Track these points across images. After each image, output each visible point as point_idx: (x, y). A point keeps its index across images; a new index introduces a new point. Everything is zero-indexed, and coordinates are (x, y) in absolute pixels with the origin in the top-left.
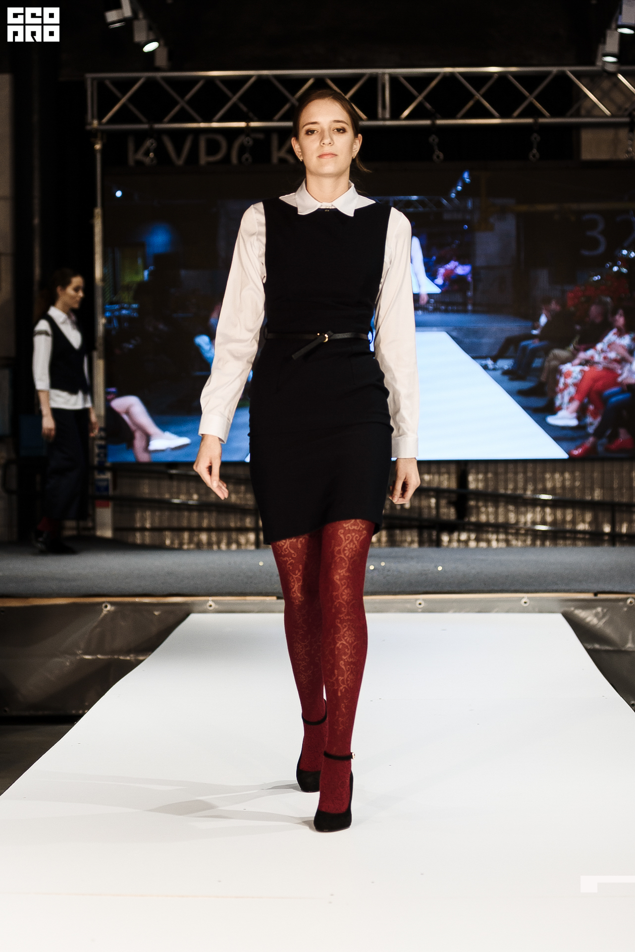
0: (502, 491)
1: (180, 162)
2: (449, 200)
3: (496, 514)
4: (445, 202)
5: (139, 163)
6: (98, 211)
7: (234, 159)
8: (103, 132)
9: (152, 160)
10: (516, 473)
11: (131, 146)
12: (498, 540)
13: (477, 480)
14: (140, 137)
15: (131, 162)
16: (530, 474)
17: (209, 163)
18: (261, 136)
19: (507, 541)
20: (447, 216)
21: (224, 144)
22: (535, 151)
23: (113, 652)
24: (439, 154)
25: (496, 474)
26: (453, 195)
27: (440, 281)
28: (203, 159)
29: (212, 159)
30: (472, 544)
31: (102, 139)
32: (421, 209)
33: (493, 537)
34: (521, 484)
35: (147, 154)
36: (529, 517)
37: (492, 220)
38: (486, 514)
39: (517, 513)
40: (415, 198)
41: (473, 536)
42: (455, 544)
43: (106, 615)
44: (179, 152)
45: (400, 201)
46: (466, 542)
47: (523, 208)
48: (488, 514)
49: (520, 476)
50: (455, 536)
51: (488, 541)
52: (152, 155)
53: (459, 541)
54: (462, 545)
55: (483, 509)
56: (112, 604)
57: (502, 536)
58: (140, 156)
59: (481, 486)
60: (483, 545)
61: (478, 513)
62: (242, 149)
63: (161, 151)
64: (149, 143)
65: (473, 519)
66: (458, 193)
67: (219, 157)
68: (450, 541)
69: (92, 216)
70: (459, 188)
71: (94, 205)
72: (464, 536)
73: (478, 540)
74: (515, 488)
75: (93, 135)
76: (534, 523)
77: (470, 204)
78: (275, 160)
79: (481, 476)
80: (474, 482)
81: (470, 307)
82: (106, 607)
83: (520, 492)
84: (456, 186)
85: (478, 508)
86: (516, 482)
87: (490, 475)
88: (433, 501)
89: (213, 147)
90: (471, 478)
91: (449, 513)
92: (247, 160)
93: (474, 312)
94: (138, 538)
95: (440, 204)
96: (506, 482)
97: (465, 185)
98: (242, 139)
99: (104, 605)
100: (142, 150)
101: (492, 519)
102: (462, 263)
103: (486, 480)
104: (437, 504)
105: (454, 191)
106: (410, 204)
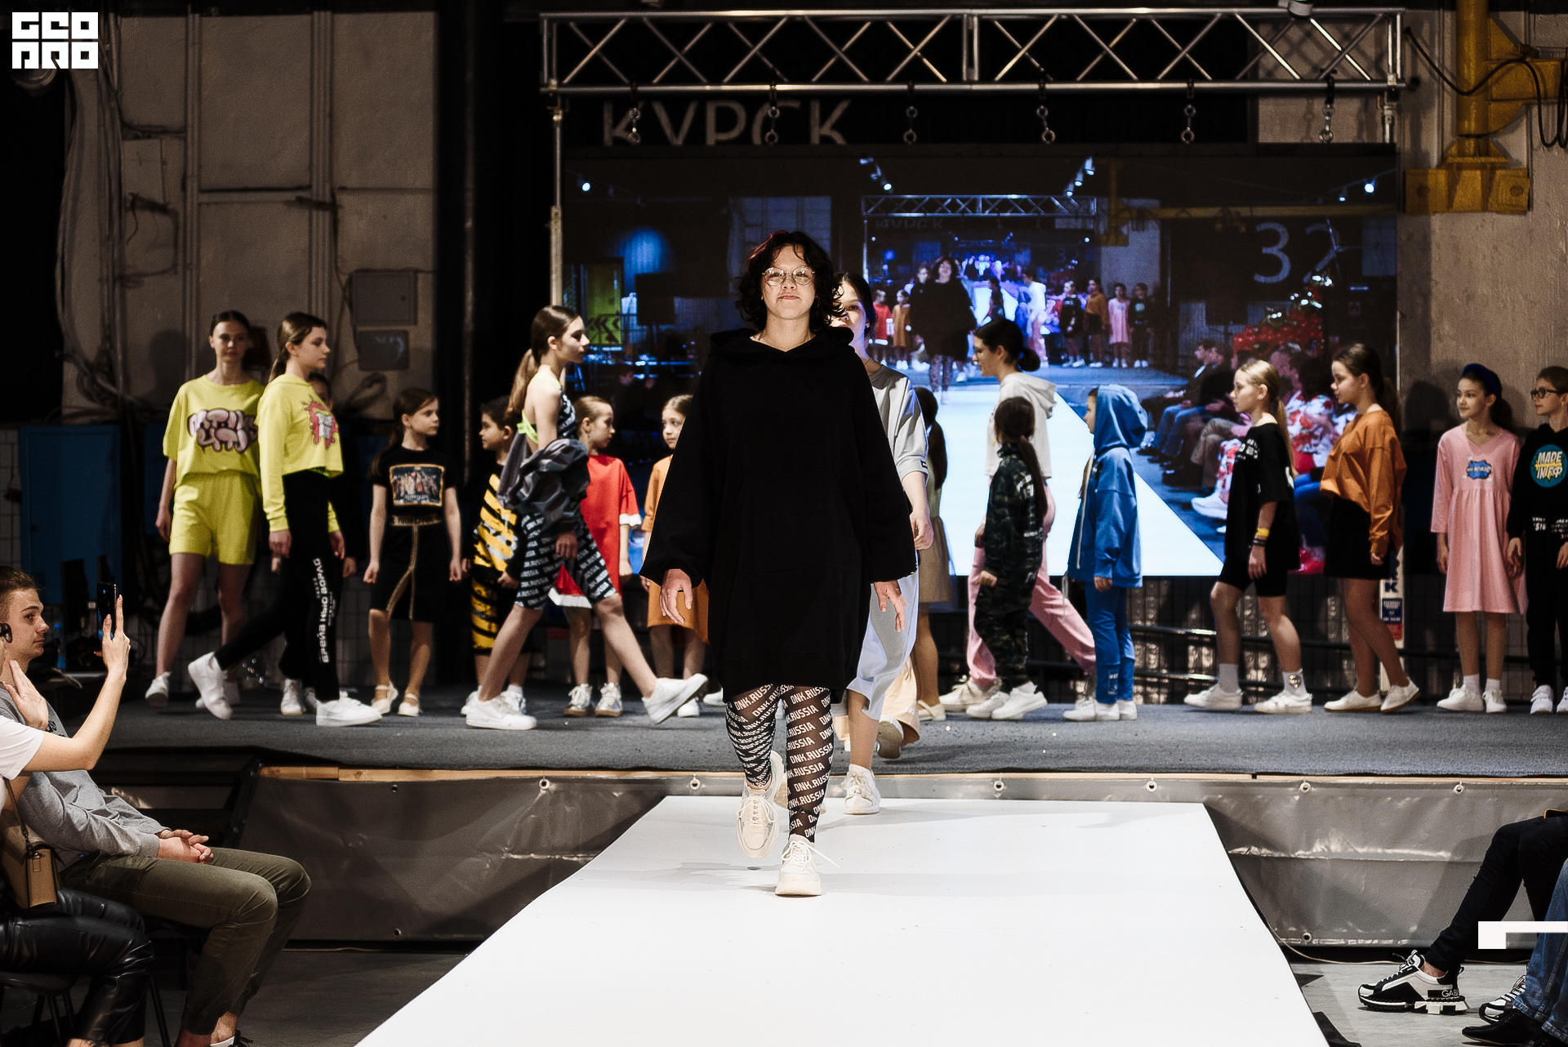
1: (679, 141)
2: (1065, 200)
4: (1056, 203)
5: (618, 141)
6: (556, 210)
7: (757, 139)
8: (564, 96)
9: (634, 135)
11: (608, 117)
14: (621, 104)
15: (607, 139)
17: (718, 143)
18: (795, 104)
20: (1060, 224)
21: (742, 115)
22: (1188, 130)
23: (553, 850)
24: (1048, 135)
26: (1070, 194)
28: (712, 137)
29: (723, 137)
31: (563, 107)
32: (1022, 213)
35: (629, 129)
37: (1125, 230)
40: (1014, 196)
43: (544, 796)
44: (676, 129)
45: (994, 200)
47: (1171, 213)
52: (634, 130)
56: (553, 780)
58: (619, 132)
62: (767, 124)
63: (648, 125)
64: (633, 114)
66: (1076, 191)
67: (734, 134)
69: (547, 218)
70: (1078, 183)
71: (553, 203)
75: (551, 100)
77: (1093, 206)
78: (815, 139)
82: (544, 784)
84: (1073, 180)
89: (726, 121)
92: (772, 138)
95: (1050, 206)
97: (1086, 179)
98: (768, 110)
99: (541, 782)
100: (623, 124)
105: (1071, 187)
106: (1006, 205)
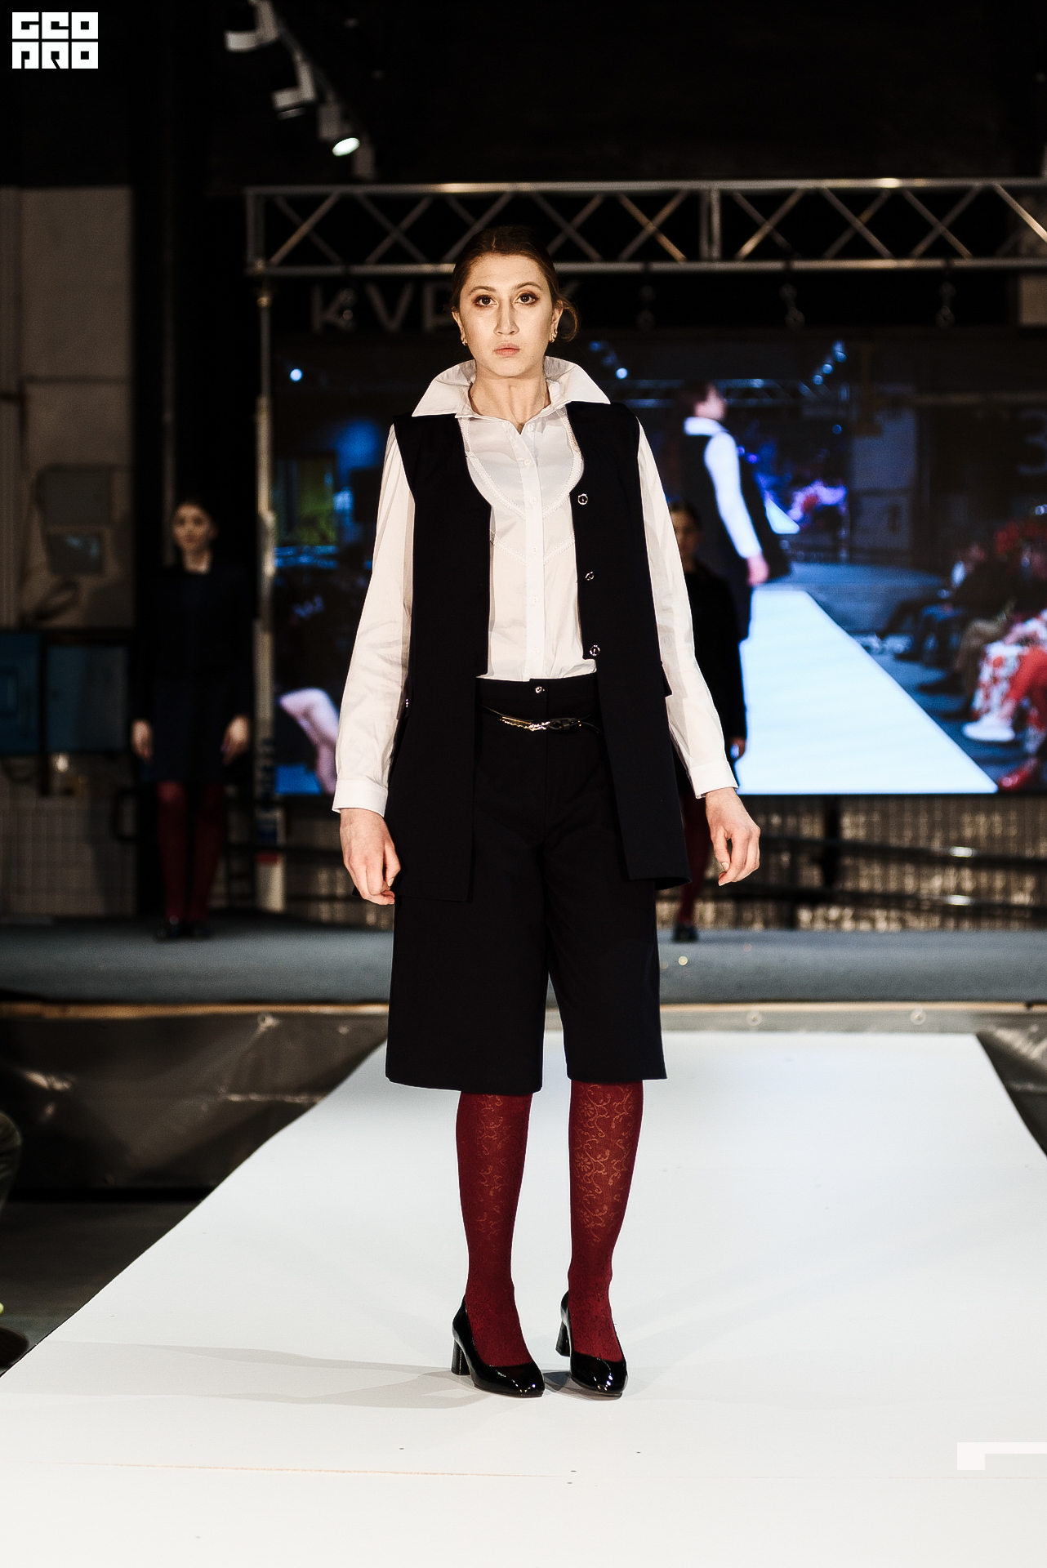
0: (893, 841)
1: (393, 325)
2: (812, 386)
3: (885, 879)
4: (805, 389)
5: (330, 327)
6: (264, 402)
8: (273, 278)
9: (349, 322)
10: (916, 814)
11: (317, 298)
12: (888, 919)
13: (856, 826)
14: (331, 287)
15: (317, 325)
16: (938, 816)
17: (438, 327)
19: (902, 922)
20: (808, 412)
22: (946, 311)
23: (276, 1091)
24: (795, 316)
25: (885, 816)
26: (818, 378)
27: (797, 512)
29: (442, 320)
30: (848, 925)
31: (270, 290)
32: (767, 401)
33: (879, 914)
34: (923, 831)
35: (340, 312)
36: (937, 883)
37: (879, 418)
38: (869, 878)
39: (918, 877)
40: (757, 383)
41: (848, 912)
42: (820, 925)
43: (265, 1034)
44: (391, 308)
45: (737, 387)
46: (838, 922)
47: (929, 400)
48: (871, 878)
49: (923, 820)
50: (820, 912)
51: (873, 921)
52: (348, 315)
53: (827, 920)
54: (831, 926)
55: (864, 871)
56: (274, 1015)
57: (894, 914)
58: (331, 316)
59: (861, 834)
60: (864, 926)
61: (857, 876)
63: (362, 309)
64: (345, 297)
65: (849, 885)
66: (826, 377)
68: (813, 920)
69: (252, 410)
70: (828, 367)
71: (257, 392)
72: (834, 913)
73: (856, 918)
74: (916, 838)
75: (257, 283)
76: (944, 892)
77: (844, 393)
79: (862, 819)
80: (851, 828)
81: (844, 555)
82: (264, 1020)
83: (922, 844)
84: (821, 364)
85: (856, 870)
86: (915, 828)
87: (876, 818)
88: (785, 858)
90: (847, 821)
91: (812, 877)
93: (851, 561)
94: (324, 911)
95: (795, 393)
96: (901, 827)
97: (837, 364)
99: (261, 1017)
100: (334, 307)
101: (878, 887)
102: (830, 483)
103: (869, 825)
104: (793, 861)
105: (820, 372)
106: (750, 392)
